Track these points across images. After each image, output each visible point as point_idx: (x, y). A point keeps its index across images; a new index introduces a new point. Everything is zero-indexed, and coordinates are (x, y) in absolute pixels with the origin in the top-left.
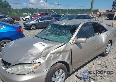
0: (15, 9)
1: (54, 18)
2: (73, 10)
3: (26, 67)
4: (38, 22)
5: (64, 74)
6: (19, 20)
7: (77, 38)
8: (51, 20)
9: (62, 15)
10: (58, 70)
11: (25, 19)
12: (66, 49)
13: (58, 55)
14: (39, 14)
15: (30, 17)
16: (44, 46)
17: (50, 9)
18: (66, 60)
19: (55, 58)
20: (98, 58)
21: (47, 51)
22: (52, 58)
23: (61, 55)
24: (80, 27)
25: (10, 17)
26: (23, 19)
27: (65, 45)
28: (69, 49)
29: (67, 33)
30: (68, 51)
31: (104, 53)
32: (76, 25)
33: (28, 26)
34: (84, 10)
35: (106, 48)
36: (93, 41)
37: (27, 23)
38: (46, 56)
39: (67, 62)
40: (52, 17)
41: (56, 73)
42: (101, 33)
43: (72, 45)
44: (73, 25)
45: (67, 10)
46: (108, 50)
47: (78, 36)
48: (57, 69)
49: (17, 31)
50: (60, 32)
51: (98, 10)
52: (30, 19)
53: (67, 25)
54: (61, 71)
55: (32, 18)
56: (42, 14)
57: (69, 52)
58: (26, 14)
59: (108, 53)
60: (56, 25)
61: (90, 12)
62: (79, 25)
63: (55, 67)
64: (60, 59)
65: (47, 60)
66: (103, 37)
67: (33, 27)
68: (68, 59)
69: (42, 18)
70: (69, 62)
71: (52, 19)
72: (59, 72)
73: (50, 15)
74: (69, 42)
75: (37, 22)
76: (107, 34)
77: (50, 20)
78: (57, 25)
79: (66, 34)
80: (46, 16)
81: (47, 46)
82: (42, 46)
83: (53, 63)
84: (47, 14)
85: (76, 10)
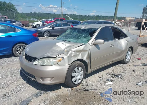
0: (21, 13)
1: (71, 24)
2: (94, 16)
3: (52, 60)
4: (53, 28)
5: (82, 72)
6: (29, 26)
7: (96, 40)
8: (68, 27)
9: (80, 22)
10: (78, 67)
11: (35, 26)
12: (85, 49)
13: (78, 53)
14: (53, 20)
15: (41, 22)
16: (66, 45)
17: (65, 15)
18: (85, 59)
19: (75, 56)
20: (118, 65)
21: (68, 49)
22: (73, 55)
23: (81, 54)
24: (99, 30)
25: (19, 22)
26: (33, 25)
27: (84, 45)
28: (88, 49)
29: (87, 37)
30: (86, 51)
31: (123, 60)
32: (96, 28)
33: (40, 33)
34: (107, 17)
35: (127, 56)
36: (111, 44)
37: (39, 29)
38: (67, 53)
39: (86, 61)
40: (68, 23)
41: (76, 69)
42: (121, 38)
43: (91, 45)
44: (93, 29)
45: (86, 16)
46: (128, 57)
47: (97, 38)
48: (77, 65)
49: (34, 35)
50: (80, 35)
51: (125, 17)
52: (42, 25)
53: (86, 28)
54: (80, 68)
55: (44, 24)
56: (57, 20)
57: (88, 52)
58: (34, 19)
59: (128, 60)
60: (75, 29)
61: (114, 19)
62: (98, 29)
63: (75, 63)
64: (79, 57)
65: (69, 56)
66: (123, 42)
67: (46, 34)
68: (87, 58)
69: (57, 24)
70: (87, 61)
71: (69, 25)
72: (78, 69)
73: (66, 21)
74: (89, 43)
75: (51, 28)
76: (127, 40)
77: (66, 27)
78: (77, 28)
79: (85, 38)
80: (62, 22)
81: (68, 45)
82: (64, 46)
83: (73, 60)
84: (62, 20)
85: (98, 16)
